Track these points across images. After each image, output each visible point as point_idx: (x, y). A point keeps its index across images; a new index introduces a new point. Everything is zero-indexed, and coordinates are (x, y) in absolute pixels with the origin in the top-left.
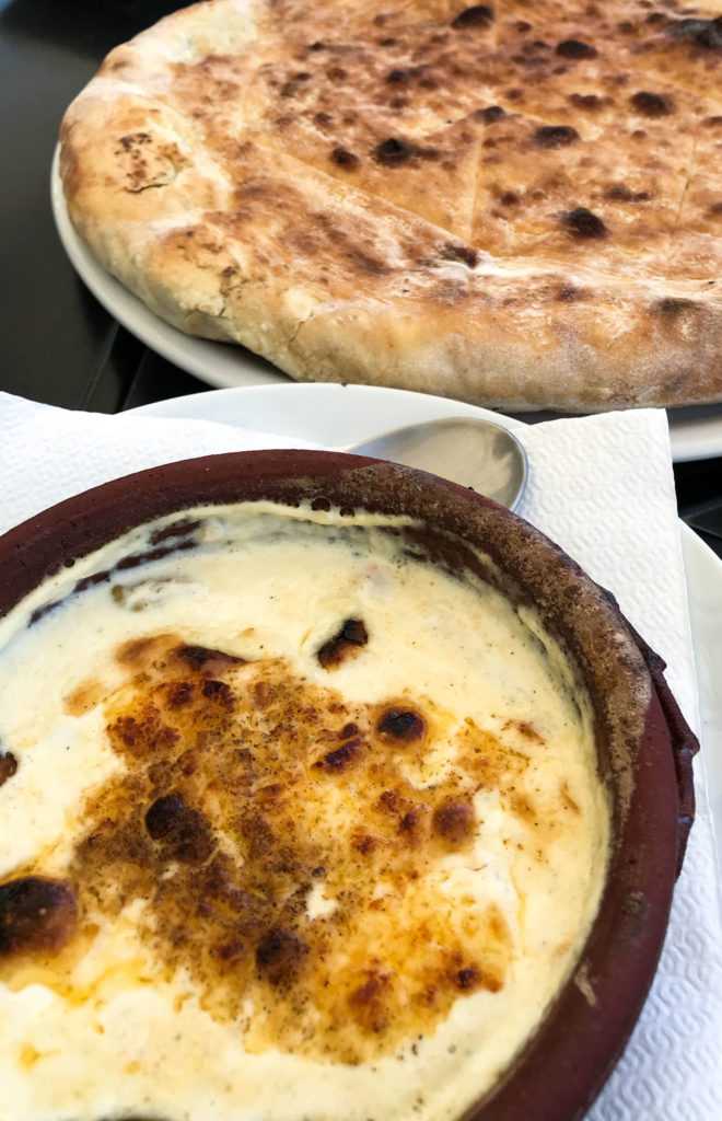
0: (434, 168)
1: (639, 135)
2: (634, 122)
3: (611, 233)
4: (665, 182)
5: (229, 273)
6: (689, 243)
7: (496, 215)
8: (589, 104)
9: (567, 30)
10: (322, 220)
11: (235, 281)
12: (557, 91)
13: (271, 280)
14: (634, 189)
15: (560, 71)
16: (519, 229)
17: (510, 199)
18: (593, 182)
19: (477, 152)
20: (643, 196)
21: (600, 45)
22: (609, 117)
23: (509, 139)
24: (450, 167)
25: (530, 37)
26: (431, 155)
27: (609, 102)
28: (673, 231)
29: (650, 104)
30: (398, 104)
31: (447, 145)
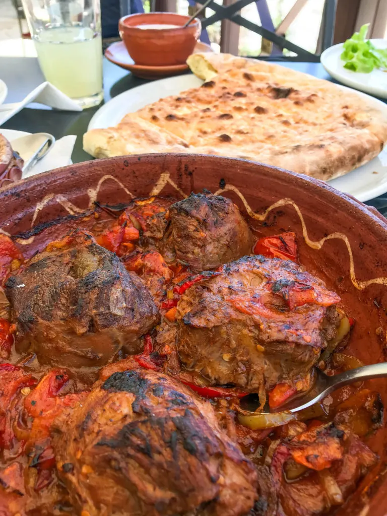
0: (183, 123)
1: (253, 118)
2: (253, 115)
3: (233, 141)
4: (256, 130)
5: (110, 138)
6: (258, 145)
7: (199, 136)
8: (239, 109)
9: (238, 90)
10: (144, 131)
11: (112, 140)
12: (230, 105)
13: (123, 141)
14: (245, 132)
15: (233, 100)
16: (205, 140)
17: (205, 133)
18: (233, 129)
19: (198, 119)
20: (247, 133)
21: (248, 94)
22: (245, 114)
23: (209, 117)
24: (188, 123)
25: (226, 91)
26: (182, 119)
27: (246, 110)
28: (253, 142)
29: (259, 110)
30: (177, 107)
31: (189, 118)
